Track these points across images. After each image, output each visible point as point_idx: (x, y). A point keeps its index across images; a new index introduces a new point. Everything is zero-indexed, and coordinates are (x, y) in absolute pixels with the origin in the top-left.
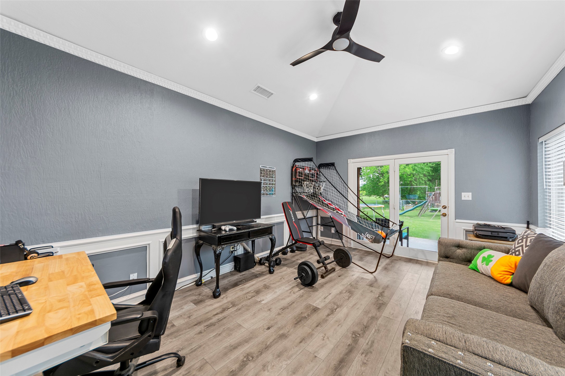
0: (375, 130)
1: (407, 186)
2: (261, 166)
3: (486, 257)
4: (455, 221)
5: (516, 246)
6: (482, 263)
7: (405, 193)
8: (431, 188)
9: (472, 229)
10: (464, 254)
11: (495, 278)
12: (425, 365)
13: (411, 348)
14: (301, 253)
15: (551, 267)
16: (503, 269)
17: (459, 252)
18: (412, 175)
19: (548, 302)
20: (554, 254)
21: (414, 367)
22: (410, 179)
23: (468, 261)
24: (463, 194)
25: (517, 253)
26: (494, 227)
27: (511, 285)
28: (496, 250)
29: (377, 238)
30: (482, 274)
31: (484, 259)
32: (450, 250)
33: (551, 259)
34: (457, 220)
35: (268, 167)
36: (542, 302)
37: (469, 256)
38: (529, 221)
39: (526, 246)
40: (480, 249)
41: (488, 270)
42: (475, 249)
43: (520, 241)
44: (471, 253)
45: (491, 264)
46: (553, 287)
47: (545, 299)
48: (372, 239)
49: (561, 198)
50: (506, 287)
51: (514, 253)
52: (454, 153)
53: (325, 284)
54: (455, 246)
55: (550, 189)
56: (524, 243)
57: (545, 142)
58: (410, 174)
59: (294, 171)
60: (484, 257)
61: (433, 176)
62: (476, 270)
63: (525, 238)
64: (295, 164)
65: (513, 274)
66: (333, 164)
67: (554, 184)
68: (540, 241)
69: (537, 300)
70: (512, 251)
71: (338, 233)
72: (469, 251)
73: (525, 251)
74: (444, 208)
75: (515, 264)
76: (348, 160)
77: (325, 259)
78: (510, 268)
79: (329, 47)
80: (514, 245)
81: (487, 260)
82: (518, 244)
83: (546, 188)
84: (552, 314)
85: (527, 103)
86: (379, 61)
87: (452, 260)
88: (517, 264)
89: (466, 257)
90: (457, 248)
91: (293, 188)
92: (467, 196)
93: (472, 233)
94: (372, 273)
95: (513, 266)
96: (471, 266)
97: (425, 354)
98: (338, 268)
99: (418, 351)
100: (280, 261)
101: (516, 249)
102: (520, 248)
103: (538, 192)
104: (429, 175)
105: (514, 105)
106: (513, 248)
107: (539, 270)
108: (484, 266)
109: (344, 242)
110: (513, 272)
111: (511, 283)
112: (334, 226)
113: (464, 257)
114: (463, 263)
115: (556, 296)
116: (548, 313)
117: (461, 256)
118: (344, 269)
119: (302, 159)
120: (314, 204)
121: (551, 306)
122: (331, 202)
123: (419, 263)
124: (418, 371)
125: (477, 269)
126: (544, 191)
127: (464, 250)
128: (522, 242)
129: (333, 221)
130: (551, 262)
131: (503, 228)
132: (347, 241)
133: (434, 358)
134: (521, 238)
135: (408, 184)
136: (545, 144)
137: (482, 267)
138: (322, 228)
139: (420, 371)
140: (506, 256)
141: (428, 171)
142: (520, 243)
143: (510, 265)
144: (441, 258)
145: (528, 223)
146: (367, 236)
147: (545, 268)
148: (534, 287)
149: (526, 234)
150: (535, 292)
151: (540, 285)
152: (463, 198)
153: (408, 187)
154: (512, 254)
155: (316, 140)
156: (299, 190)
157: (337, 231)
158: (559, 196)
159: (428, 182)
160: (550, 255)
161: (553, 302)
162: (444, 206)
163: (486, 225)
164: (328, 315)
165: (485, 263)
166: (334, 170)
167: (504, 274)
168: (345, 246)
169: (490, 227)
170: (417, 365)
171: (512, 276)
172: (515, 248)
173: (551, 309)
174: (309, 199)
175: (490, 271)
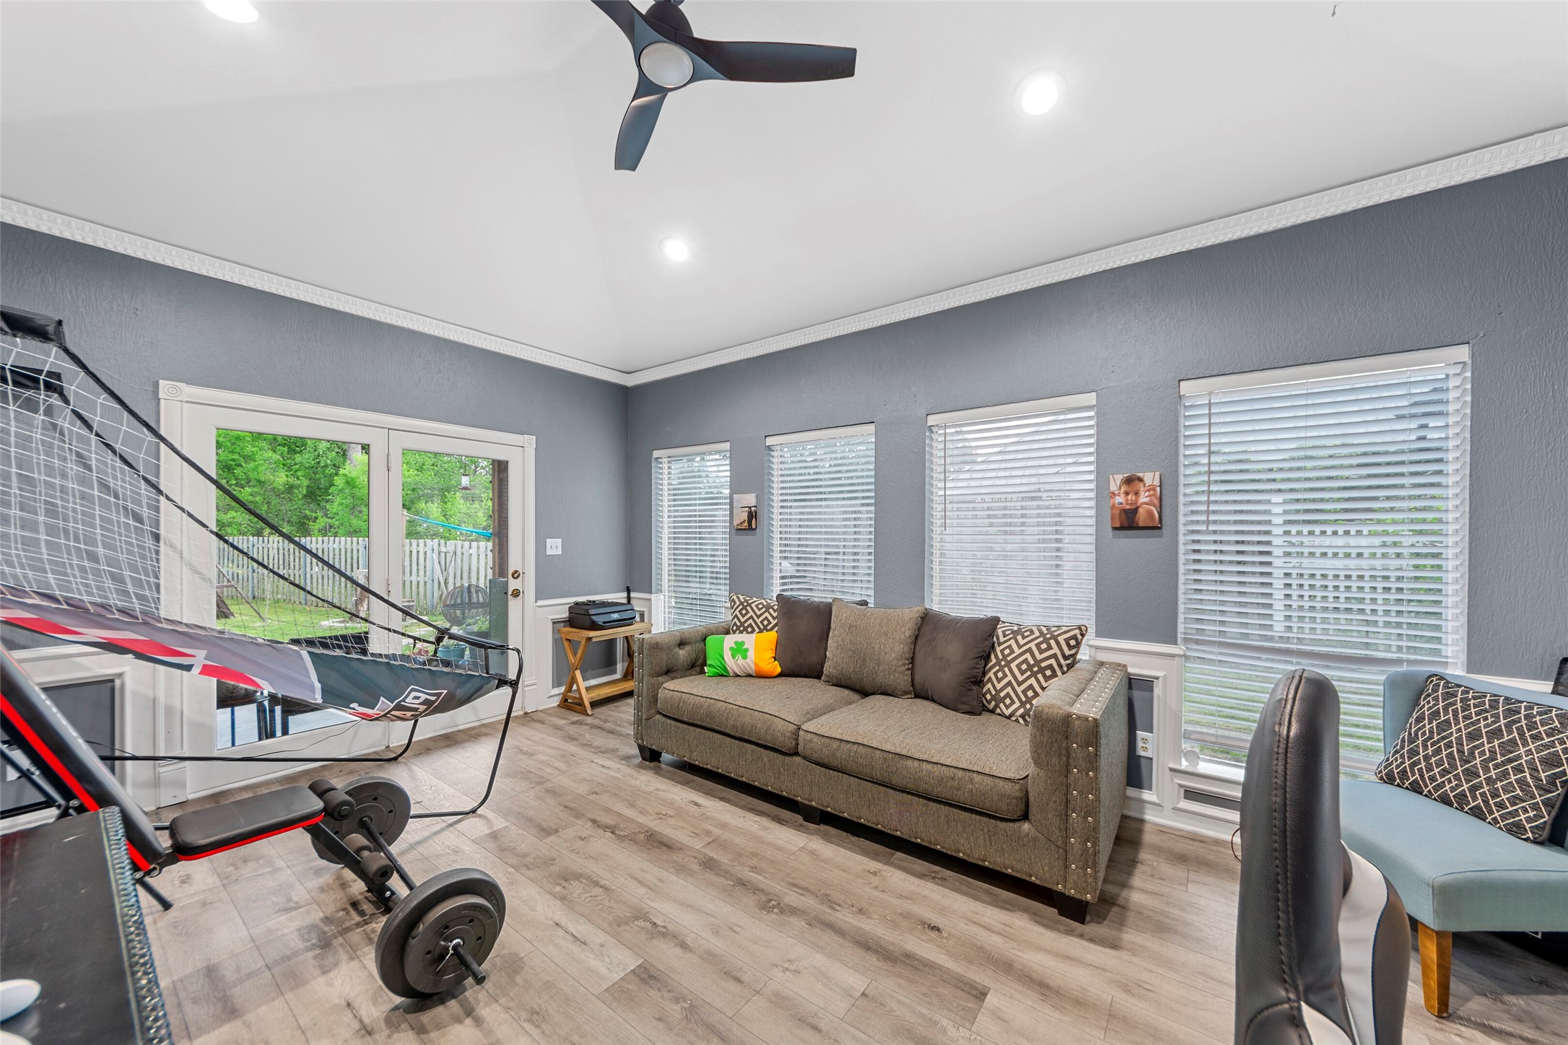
3: (734, 646)
4: (537, 604)
5: (743, 619)
6: (735, 658)
10: (689, 655)
17: (682, 654)
23: (692, 665)
24: (549, 542)
27: (780, 675)
30: (737, 676)
31: (734, 651)
34: (540, 603)
37: (695, 657)
38: (629, 587)
41: (749, 666)
42: (699, 641)
43: (744, 612)
45: (751, 654)
48: (431, 704)
50: (778, 679)
52: (534, 446)
56: (751, 613)
60: (732, 649)
62: (724, 673)
63: (746, 606)
65: (777, 659)
70: (737, 630)
72: (694, 648)
74: (516, 578)
87: (674, 674)
89: (693, 660)
90: (679, 648)
92: (554, 547)
94: (475, 813)
96: (710, 670)
101: (746, 625)
106: (738, 624)
110: (774, 655)
111: (781, 671)
113: (689, 661)
114: (688, 671)
117: (686, 662)
125: (729, 672)
127: (687, 649)
137: (739, 664)
145: (628, 590)
146: (407, 700)
152: (549, 552)
162: (515, 573)
164: (684, 946)
165: (740, 656)
172: (743, 623)
175: (753, 666)
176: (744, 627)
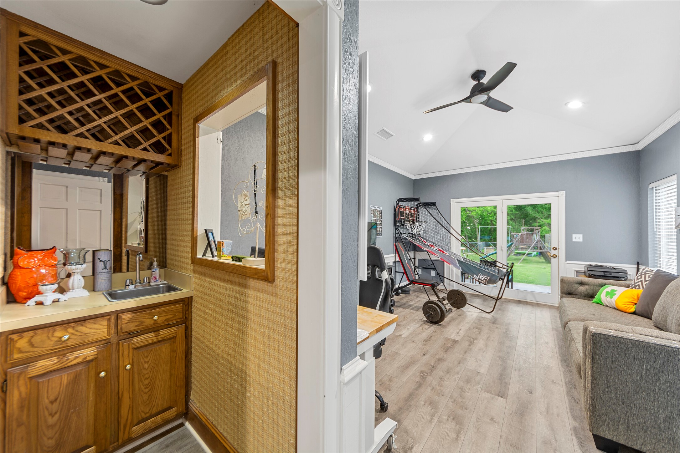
0: (481, 170)
1: (488, 225)
2: (371, 206)
3: (610, 291)
4: (566, 262)
5: (636, 281)
6: (606, 296)
7: (485, 234)
8: (513, 228)
9: (583, 270)
10: (587, 290)
11: (620, 309)
12: (610, 342)
13: (598, 333)
14: (407, 296)
15: (673, 293)
16: (627, 300)
17: (582, 288)
18: (493, 213)
19: (671, 319)
20: (674, 284)
21: (601, 345)
22: (490, 218)
23: (591, 296)
24: (574, 236)
25: (637, 287)
26: (606, 267)
27: (634, 313)
28: (616, 286)
29: (492, 278)
30: (607, 306)
31: (608, 293)
32: (573, 287)
33: (672, 288)
34: (568, 262)
35: (376, 207)
36: (666, 320)
37: (591, 292)
38: (639, 262)
39: (645, 281)
40: (602, 285)
41: (613, 303)
42: (596, 285)
43: (639, 277)
44: (593, 289)
45: (615, 297)
46: (675, 307)
47: (669, 317)
48: (486, 280)
49: (670, 240)
50: (631, 315)
51: (634, 287)
52: (565, 195)
53: (450, 322)
54: (578, 284)
55: (660, 232)
56: (643, 279)
57: (655, 187)
58: (491, 212)
59: (397, 211)
60: (607, 292)
61: (516, 214)
62: (600, 303)
63: (643, 274)
64: (398, 203)
65: (636, 304)
66: (434, 204)
67: (663, 227)
68: (660, 275)
69: (662, 320)
70: (632, 286)
71: (439, 275)
72: (592, 288)
73: (644, 286)
74: (555, 250)
75: (638, 296)
76: (451, 200)
77: (443, 299)
78: (633, 299)
79: (467, 100)
80: (633, 281)
81: (611, 294)
82: (637, 280)
83: (656, 231)
84: (675, 327)
85: (637, 149)
86: (507, 111)
87: (574, 296)
88: (639, 296)
89: (588, 293)
90: (579, 285)
91: (396, 229)
92: (578, 238)
93: (584, 274)
94: (489, 313)
95: (636, 298)
96: (594, 300)
97: (609, 336)
98: (454, 309)
99: (604, 334)
100: (394, 303)
101: (636, 285)
102: (640, 283)
103: (648, 234)
104: (512, 214)
105: (625, 151)
106: (633, 283)
107: (662, 296)
108: (608, 299)
109: (446, 285)
110: (635, 302)
111: (635, 311)
112: (435, 269)
113: (586, 293)
114: (586, 298)
115: (678, 313)
116: (671, 328)
117: (583, 293)
118: (459, 310)
119: (407, 198)
120: (421, 246)
121: (674, 321)
122: (432, 243)
123: (529, 304)
124: (604, 347)
125: (602, 302)
126: (654, 234)
127: (586, 287)
128: (641, 278)
129: (433, 264)
130: (673, 290)
131: (614, 268)
132: (449, 285)
133: (616, 337)
134: (640, 274)
135: (488, 224)
136: (656, 190)
137: (607, 300)
138: (420, 271)
139: (606, 346)
140: (627, 290)
141: (510, 209)
142: (639, 279)
143: (633, 297)
144: (564, 295)
145: (638, 264)
146: (480, 277)
147: (668, 295)
148: (658, 310)
149: (644, 271)
150: (659, 314)
151: (664, 308)
152: (574, 240)
153: (488, 227)
154: (632, 288)
155: (413, 178)
156: (403, 231)
157: (438, 274)
158: (668, 238)
159: (511, 222)
160: (670, 284)
161: (676, 317)
162: (554, 247)
163: (597, 266)
164: (469, 346)
165: (609, 296)
166: (435, 210)
167: (628, 305)
168: (447, 289)
169: (602, 267)
170: (603, 343)
171: (635, 306)
172: (635, 283)
173: (674, 323)
174: (414, 240)
175: (614, 303)
176: (635, 285)
